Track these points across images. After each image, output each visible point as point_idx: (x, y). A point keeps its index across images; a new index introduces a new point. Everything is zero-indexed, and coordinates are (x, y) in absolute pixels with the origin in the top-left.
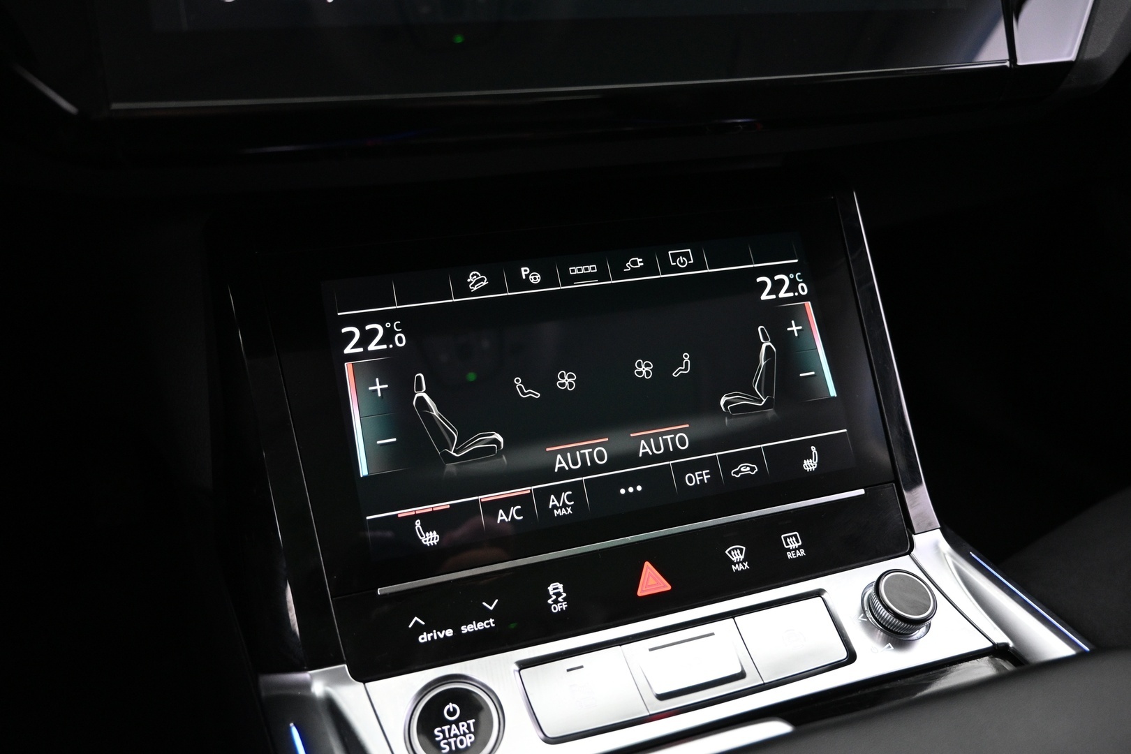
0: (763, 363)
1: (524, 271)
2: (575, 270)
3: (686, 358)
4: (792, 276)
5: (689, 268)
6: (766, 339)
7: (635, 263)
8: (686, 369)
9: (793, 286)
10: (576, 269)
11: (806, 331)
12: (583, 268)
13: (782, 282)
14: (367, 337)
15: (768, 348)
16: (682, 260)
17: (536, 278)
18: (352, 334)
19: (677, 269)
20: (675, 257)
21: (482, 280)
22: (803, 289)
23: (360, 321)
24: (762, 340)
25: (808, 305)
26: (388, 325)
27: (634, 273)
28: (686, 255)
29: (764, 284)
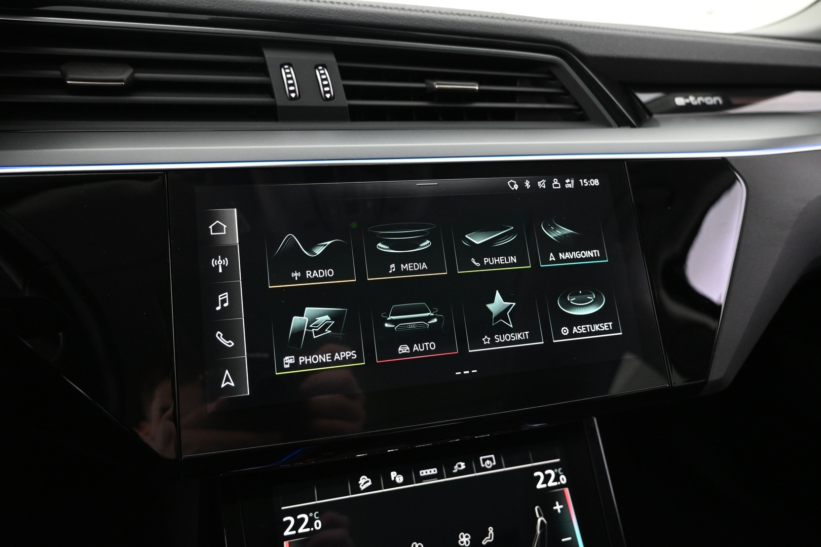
0: (539, 532)
1: (393, 474)
2: (423, 473)
3: (491, 530)
4: (556, 470)
5: (493, 468)
6: (540, 515)
7: (460, 466)
8: (490, 539)
9: (557, 479)
10: (424, 471)
11: (565, 509)
12: (428, 471)
13: (550, 475)
14: (299, 523)
15: (542, 521)
16: (488, 462)
17: (400, 479)
18: (289, 522)
19: (485, 469)
20: (484, 460)
21: (368, 482)
22: (563, 479)
23: (294, 513)
24: (538, 515)
25: (567, 490)
26: (311, 515)
27: (460, 473)
28: (491, 459)
29: (539, 477)
